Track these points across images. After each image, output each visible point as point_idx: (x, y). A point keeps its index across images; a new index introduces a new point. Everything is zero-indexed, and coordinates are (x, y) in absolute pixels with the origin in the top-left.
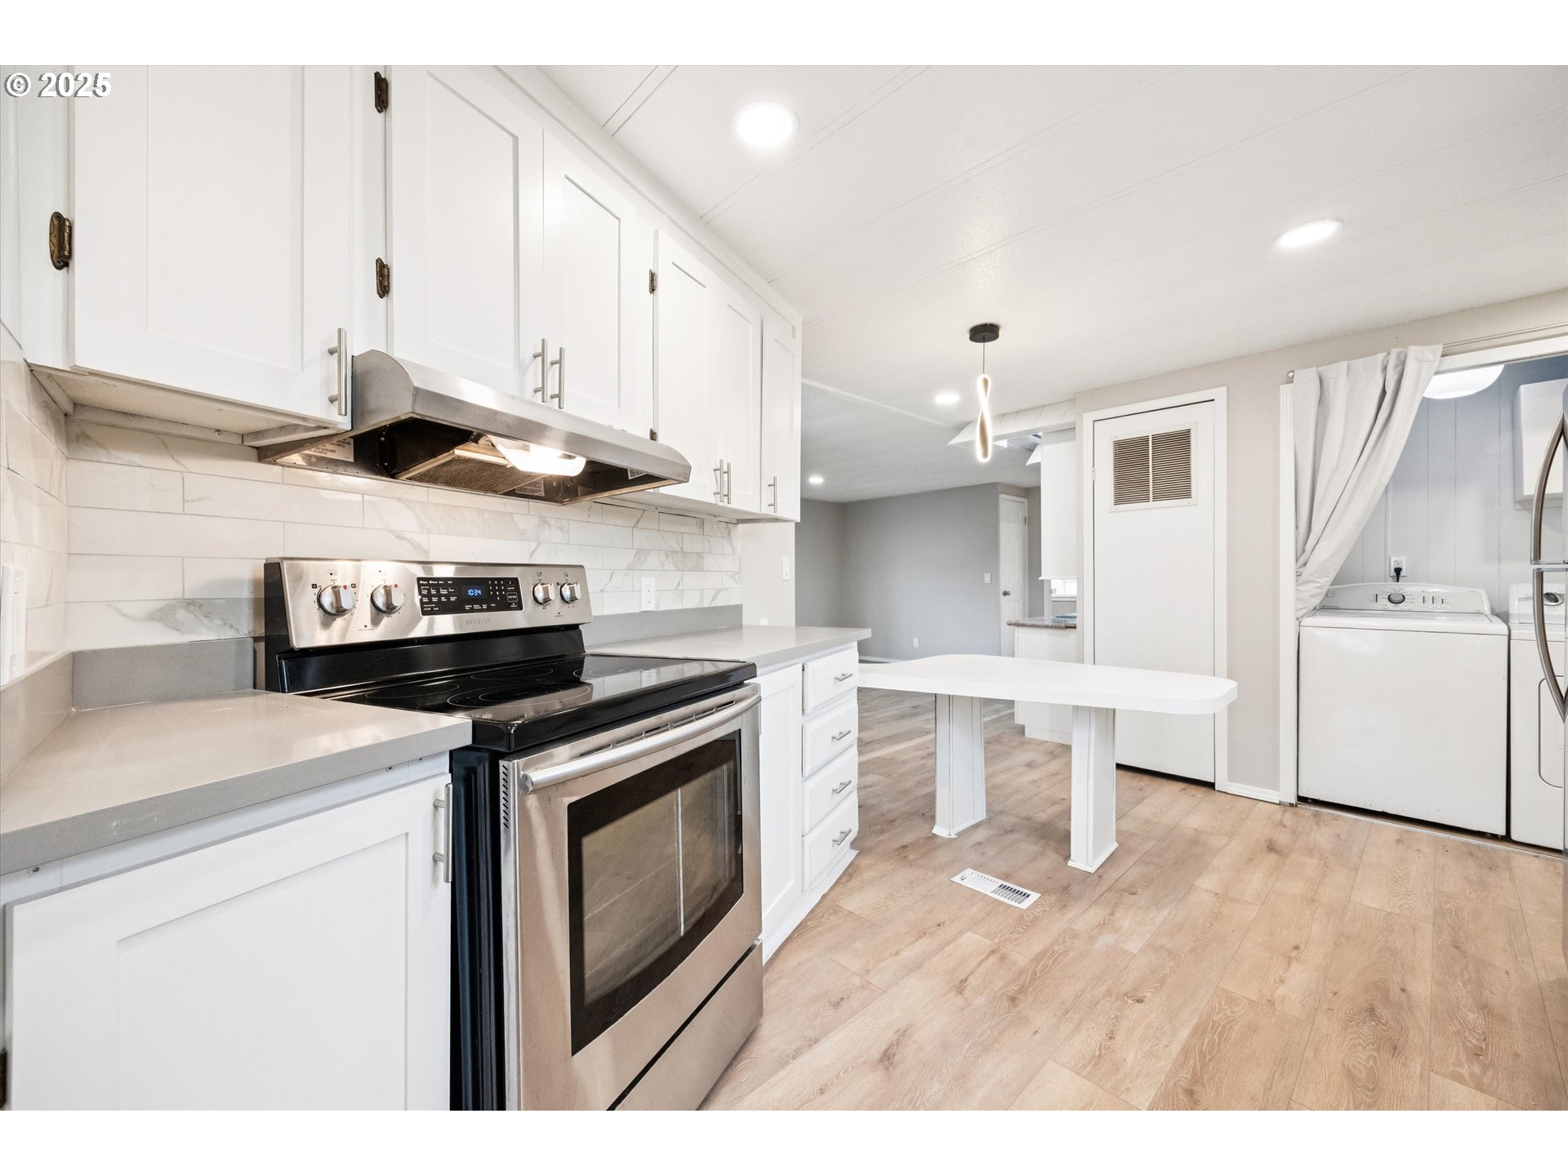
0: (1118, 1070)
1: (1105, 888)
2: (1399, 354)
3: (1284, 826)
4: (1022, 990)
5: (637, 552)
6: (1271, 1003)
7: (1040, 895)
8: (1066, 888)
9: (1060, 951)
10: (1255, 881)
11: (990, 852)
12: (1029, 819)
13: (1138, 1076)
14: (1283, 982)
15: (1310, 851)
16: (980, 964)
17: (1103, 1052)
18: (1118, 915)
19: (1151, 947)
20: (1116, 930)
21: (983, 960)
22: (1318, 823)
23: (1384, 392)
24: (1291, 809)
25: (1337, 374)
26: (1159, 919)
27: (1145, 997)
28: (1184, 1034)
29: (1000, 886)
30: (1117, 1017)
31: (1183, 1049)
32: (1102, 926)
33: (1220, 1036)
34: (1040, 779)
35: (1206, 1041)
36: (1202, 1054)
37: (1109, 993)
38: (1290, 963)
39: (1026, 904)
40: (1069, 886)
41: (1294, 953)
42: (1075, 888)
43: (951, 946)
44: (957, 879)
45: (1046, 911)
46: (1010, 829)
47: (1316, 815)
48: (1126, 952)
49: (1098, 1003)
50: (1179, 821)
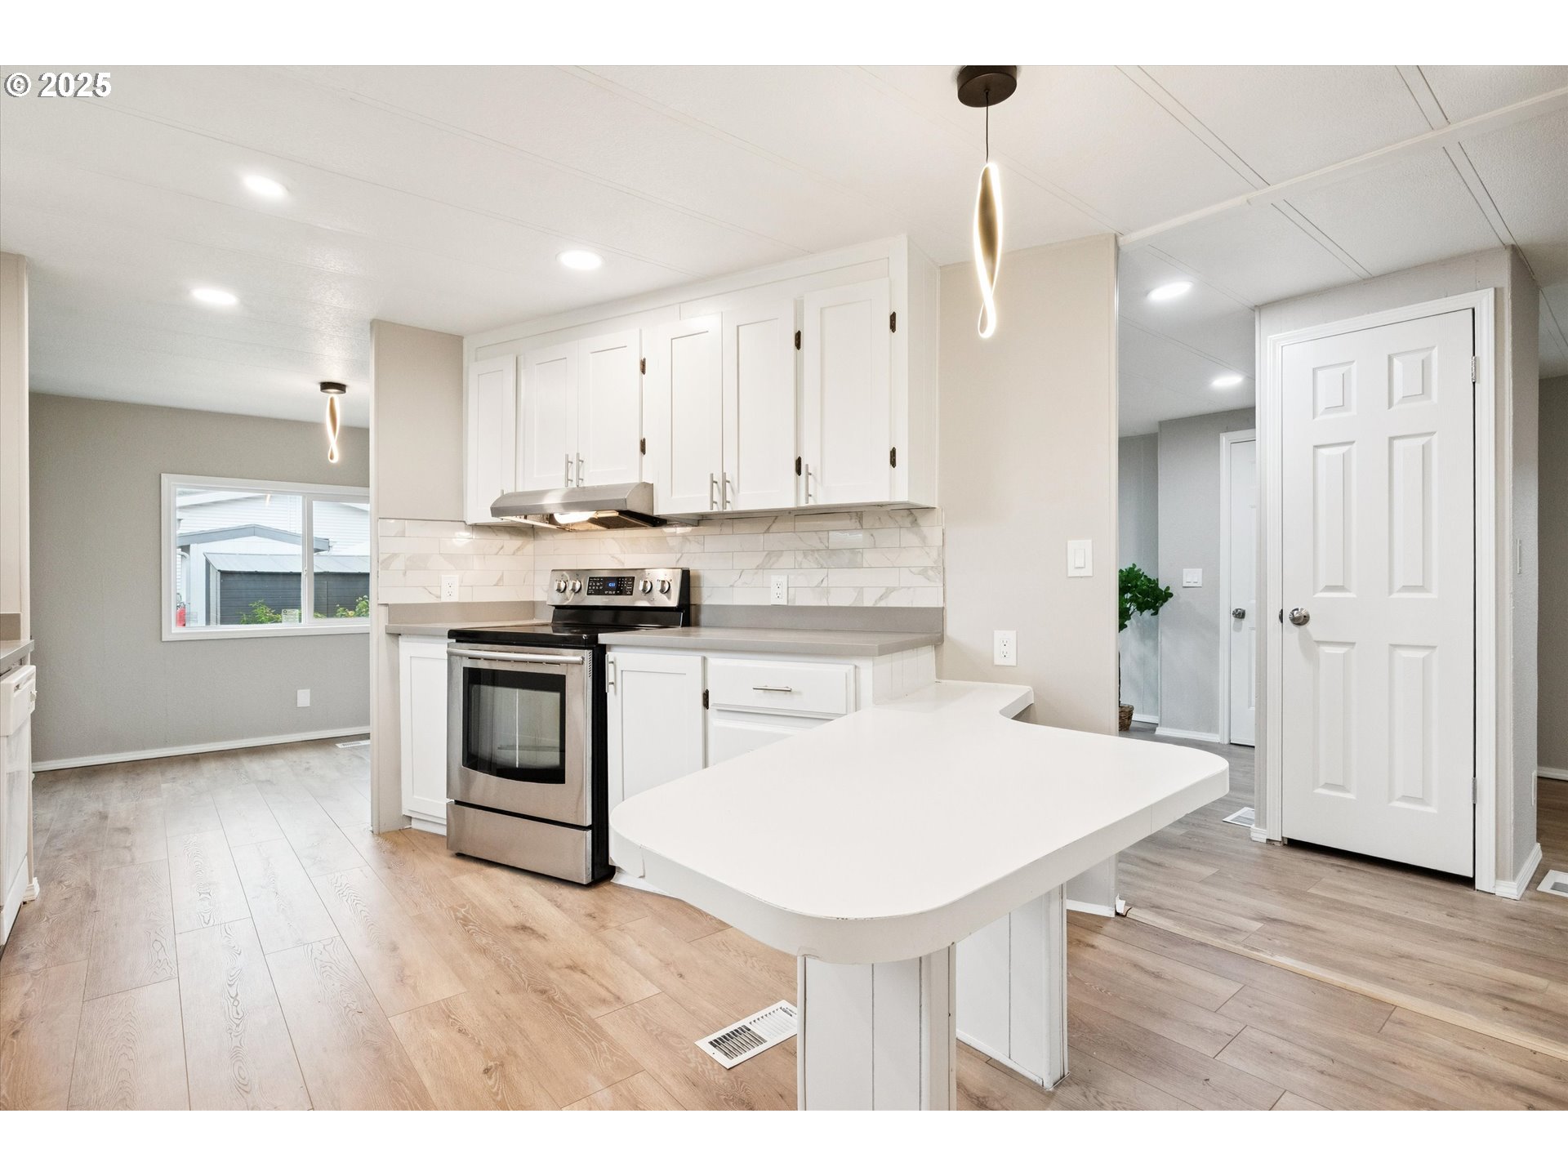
4: (552, 1001)
5: (768, 554)
17: (450, 1020)
27: (489, 1075)
30: (480, 1046)
49: (505, 1040)
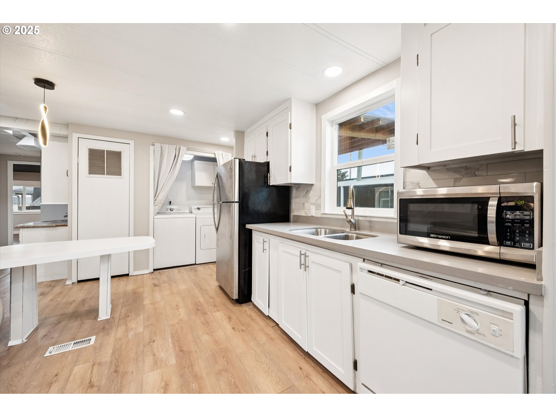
0: (162, 361)
1: (118, 320)
2: (179, 146)
3: (154, 279)
4: (117, 366)
6: (181, 320)
7: (95, 336)
8: (104, 328)
9: (119, 347)
10: (158, 296)
11: (56, 335)
12: (64, 314)
13: (168, 358)
14: (180, 314)
15: (164, 282)
16: (92, 372)
17: (156, 360)
18: (129, 325)
19: (145, 327)
20: (132, 329)
21: (92, 370)
22: (161, 275)
23: (175, 156)
24: (153, 273)
25: (166, 147)
26: (142, 319)
27: (154, 340)
28: (170, 340)
29: (74, 344)
30: (152, 350)
31: (173, 344)
32: (127, 331)
33: (177, 334)
34: (54, 297)
35: (176, 338)
36: (177, 341)
37: (144, 346)
38: (178, 310)
39: (92, 342)
40: (104, 327)
41: (178, 307)
42: (107, 326)
43: (72, 377)
44: (47, 354)
45: (103, 339)
46: (58, 322)
47: (159, 273)
48: (139, 333)
49: (143, 351)
50: (125, 289)
